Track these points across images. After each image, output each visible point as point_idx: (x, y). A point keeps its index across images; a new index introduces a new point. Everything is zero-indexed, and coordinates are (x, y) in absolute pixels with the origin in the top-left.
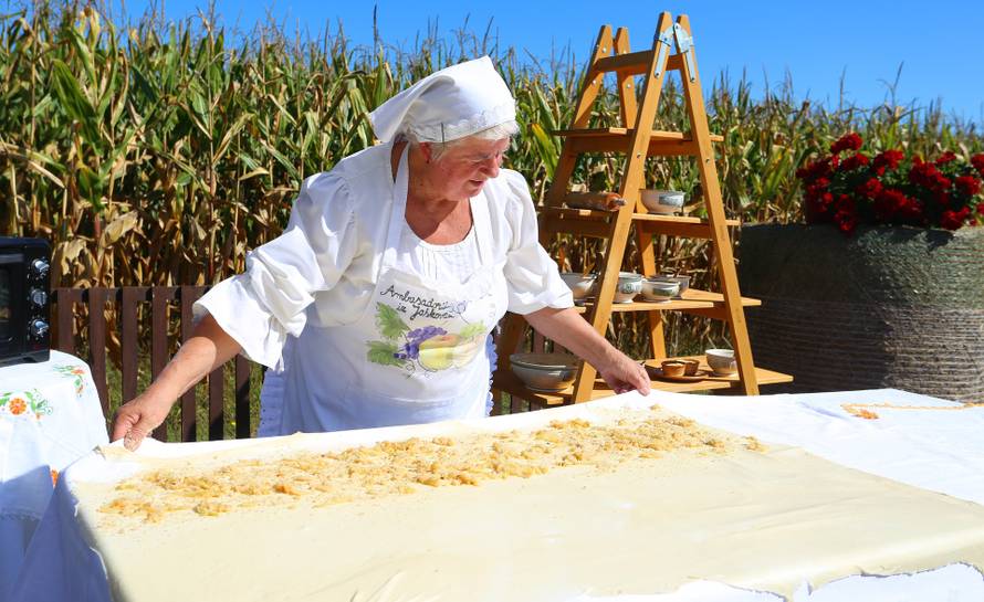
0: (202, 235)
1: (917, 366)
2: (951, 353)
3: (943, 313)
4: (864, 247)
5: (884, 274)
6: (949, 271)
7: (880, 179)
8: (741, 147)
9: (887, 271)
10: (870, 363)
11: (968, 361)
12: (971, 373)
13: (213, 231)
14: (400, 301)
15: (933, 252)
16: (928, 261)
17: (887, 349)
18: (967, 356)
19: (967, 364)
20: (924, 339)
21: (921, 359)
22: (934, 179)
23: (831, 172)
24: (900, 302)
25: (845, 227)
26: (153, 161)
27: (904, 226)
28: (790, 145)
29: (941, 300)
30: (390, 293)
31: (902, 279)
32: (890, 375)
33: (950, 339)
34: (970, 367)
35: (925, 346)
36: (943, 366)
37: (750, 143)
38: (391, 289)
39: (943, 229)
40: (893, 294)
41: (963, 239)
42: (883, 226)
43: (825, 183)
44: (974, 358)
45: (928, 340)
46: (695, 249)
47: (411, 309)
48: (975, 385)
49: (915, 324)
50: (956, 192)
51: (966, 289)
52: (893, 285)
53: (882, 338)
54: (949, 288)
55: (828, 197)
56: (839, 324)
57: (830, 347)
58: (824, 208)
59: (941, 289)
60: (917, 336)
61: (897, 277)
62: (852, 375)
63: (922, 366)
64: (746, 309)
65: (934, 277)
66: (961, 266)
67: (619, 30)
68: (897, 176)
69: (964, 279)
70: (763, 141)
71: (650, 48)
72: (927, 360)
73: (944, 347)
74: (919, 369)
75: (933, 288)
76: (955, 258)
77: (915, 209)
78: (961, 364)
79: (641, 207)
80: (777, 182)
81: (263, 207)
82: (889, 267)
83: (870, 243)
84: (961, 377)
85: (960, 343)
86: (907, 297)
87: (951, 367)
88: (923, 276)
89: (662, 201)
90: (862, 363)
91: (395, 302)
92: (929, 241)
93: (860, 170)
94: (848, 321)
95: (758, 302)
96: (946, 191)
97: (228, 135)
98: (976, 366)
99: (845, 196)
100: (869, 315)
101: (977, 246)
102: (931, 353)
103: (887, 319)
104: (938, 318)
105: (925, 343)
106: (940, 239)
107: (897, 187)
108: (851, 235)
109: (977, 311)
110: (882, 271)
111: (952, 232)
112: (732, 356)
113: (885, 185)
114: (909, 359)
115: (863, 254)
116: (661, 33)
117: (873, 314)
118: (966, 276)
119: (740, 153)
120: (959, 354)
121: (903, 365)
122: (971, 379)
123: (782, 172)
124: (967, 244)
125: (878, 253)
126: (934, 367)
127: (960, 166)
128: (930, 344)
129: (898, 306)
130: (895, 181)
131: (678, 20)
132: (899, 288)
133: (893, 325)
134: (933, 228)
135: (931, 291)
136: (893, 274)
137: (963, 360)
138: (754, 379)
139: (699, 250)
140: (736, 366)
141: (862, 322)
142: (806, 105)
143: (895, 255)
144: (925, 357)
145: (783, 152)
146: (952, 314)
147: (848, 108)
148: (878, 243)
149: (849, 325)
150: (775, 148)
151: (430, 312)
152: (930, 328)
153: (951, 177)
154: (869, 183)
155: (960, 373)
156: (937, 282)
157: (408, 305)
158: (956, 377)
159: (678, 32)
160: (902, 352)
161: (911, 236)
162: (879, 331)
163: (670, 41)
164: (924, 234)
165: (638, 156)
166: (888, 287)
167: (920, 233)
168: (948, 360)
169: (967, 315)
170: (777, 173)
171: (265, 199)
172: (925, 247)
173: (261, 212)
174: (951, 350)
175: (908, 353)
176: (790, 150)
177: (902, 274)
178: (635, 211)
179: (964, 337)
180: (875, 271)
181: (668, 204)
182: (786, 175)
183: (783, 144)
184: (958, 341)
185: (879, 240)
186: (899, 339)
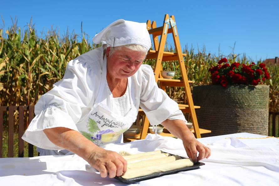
0: (26, 92)
1: (247, 127)
2: (257, 123)
3: (254, 111)
4: (230, 91)
5: (236, 99)
6: (255, 98)
7: (233, 71)
8: (192, 66)
9: (237, 99)
10: (233, 127)
11: (262, 125)
12: (263, 129)
13: (29, 91)
14: (99, 119)
15: (250, 92)
16: (249, 95)
17: (238, 122)
18: (262, 124)
19: (262, 126)
20: (249, 119)
21: (248, 125)
22: (249, 70)
23: (219, 69)
24: (241, 108)
25: (224, 85)
26: (13, 70)
27: (241, 85)
28: (206, 65)
29: (253, 107)
30: (95, 115)
31: (241, 101)
32: (240, 130)
33: (257, 119)
34: (263, 127)
35: (249, 121)
36: (255, 127)
37: (194, 64)
38: (96, 113)
39: (252, 86)
40: (239, 105)
41: (258, 88)
42: (235, 85)
43: (217, 72)
44: (263, 124)
45: (250, 119)
46: (180, 95)
47: (102, 123)
48: (264, 133)
49: (246, 114)
50: (256, 74)
51: (260, 103)
52: (239, 102)
53: (236, 119)
54: (255, 103)
55: (218, 76)
56: (224, 115)
57: (221, 122)
58: (217, 80)
59: (253, 103)
60: (247, 118)
61: (240, 100)
62: (228, 131)
63: (248, 127)
64: (196, 109)
65: (251, 100)
66: (258, 96)
67: (153, 22)
68: (238, 70)
69: (259, 100)
70: (198, 64)
71: (162, 26)
72: (250, 125)
73: (255, 121)
74: (248, 128)
75: (251, 103)
76: (256, 94)
77: (244, 79)
78: (260, 126)
79: (161, 76)
80: (202, 76)
81: (47, 84)
82: (237, 97)
83: (231, 90)
84: (260, 130)
85: (259, 120)
86: (243, 106)
87: (257, 127)
88: (247, 100)
89: (167, 74)
90: (231, 127)
91: (97, 119)
92: (249, 89)
93: (227, 68)
94: (226, 114)
95: (199, 107)
96: (253, 74)
97: (35, 61)
98: (264, 127)
99: (223, 76)
100: (232, 112)
101: (262, 90)
102: (251, 123)
103: (238, 113)
104: (252, 112)
105: (249, 120)
106: (252, 88)
107: (238, 73)
108: (226, 88)
109: (264, 110)
110: (235, 98)
111: (255, 86)
112: (192, 125)
113: (235, 73)
114: (245, 125)
115: (229, 93)
116: (166, 21)
117: (233, 111)
118: (260, 99)
119: (192, 67)
120: (259, 123)
121: (243, 127)
122: (263, 131)
123: (204, 72)
124: (259, 90)
125: (234, 93)
126: (252, 127)
127: (256, 67)
128: (250, 120)
129: (241, 109)
130: (238, 71)
131: (171, 17)
132: (241, 103)
133: (240, 115)
134: (249, 85)
135: (250, 104)
136: (239, 99)
137: (260, 125)
138: (199, 132)
139: (181, 95)
140: (193, 128)
141: (230, 114)
142: (209, 54)
143: (239, 94)
144: (249, 124)
145: (204, 67)
146: (257, 111)
147: (221, 55)
148: (234, 90)
149: (227, 115)
150: (202, 66)
151: (110, 125)
152: (250, 115)
153: (254, 70)
154: (230, 72)
155: (260, 129)
156: (252, 101)
157: (102, 121)
158: (259, 130)
159: (171, 20)
160: (243, 123)
161: (244, 87)
162: (235, 117)
163: (169, 23)
164: (247, 87)
165: (159, 60)
166: (238, 103)
167: (246, 86)
168: (256, 125)
169: (261, 111)
170: (202, 73)
171: (48, 81)
172: (248, 91)
173: (46, 85)
174: (257, 122)
175: (244, 123)
176: (206, 66)
177: (241, 99)
178: (159, 77)
179: (260, 118)
180: (233, 98)
181: (170, 75)
182: (205, 73)
183: (203, 65)
184: (259, 119)
185: (234, 89)
186: (242, 119)
